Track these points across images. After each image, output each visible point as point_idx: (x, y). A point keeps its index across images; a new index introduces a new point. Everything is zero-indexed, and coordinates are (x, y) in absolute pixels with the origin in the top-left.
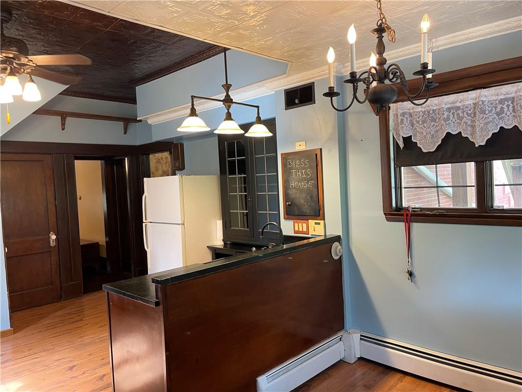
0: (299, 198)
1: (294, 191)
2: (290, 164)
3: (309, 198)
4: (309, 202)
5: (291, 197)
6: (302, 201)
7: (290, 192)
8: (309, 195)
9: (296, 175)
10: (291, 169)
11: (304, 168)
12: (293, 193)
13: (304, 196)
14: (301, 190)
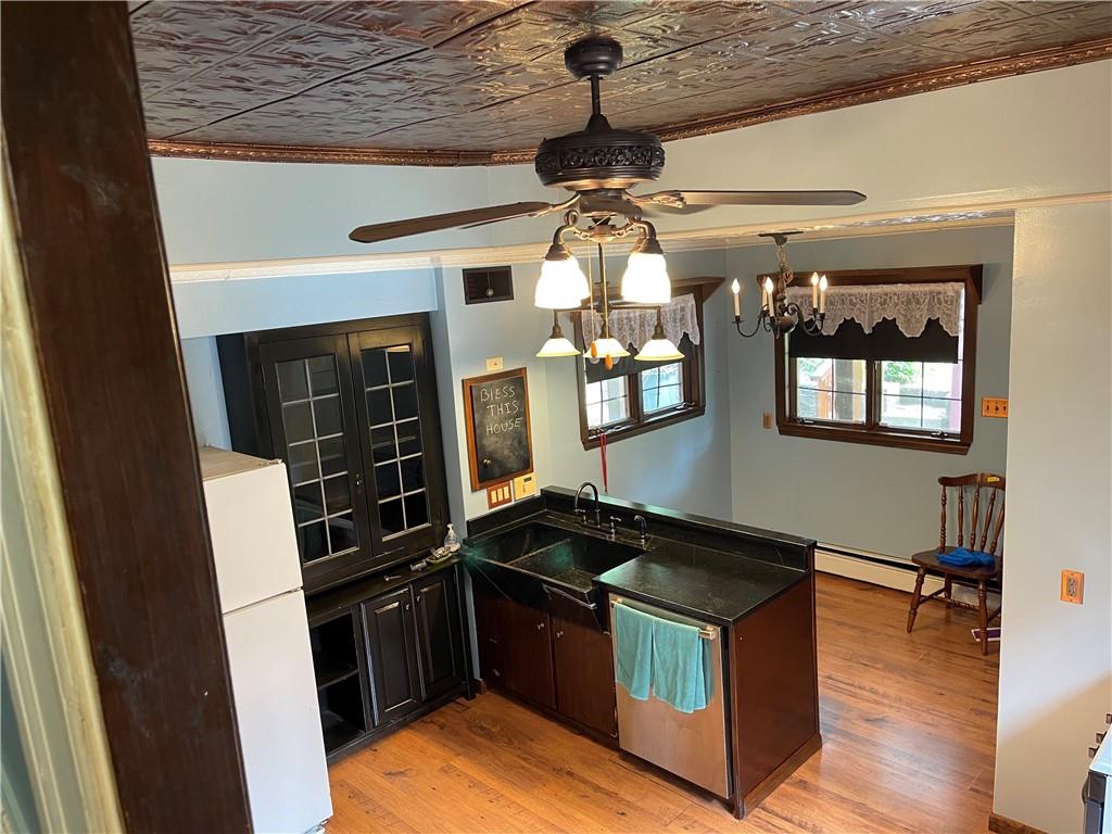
0: (502, 448)
1: (494, 439)
2: (485, 397)
3: (516, 444)
4: (516, 449)
5: (489, 450)
6: (506, 452)
7: (486, 442)
8: (516, 441)
9: (495, 413)
10: (486, 404)
11: (507, 400)
12: (490, 443)
13: (509, 443)
14: (504, 435)
